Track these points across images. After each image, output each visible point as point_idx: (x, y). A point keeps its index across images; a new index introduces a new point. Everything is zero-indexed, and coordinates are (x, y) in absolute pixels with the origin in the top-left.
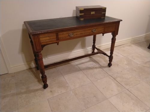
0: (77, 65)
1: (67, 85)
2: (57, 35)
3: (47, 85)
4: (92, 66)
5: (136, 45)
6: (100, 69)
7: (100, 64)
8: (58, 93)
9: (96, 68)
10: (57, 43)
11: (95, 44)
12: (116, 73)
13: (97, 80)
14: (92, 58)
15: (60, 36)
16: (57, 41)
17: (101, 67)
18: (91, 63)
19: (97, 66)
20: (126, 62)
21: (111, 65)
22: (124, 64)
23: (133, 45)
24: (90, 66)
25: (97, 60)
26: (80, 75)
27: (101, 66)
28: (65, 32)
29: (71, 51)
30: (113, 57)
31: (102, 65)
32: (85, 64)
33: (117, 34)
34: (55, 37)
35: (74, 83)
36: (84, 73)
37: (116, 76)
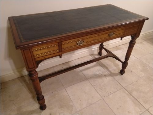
0: (81, 71)
1: (71, 104)
3: (45, 105)
4: (100, 72)
5: (148, 42)
6: (110, 78)
7: (110, 70)
9: (105, 76)
10: (59, 55)
12: (130, 84)
13: (109, 95)
15: (63, 46)
16: (60, 53)
17: (112, 75)
18: (99, 68)
19: (106, 72)
20: (140, 68)
21: (124, 72)
22: (139, 70)
23: (145, 43)
24: (98, 73)
25: (105, 64)
26: (86, 86)
27: (111, 72)
28: (71, 40)
30: (127, 64)
31: (113, 72)
32: (91, 69)
33: (138, 37)
34: (57, 48)
35: (80, 101)
36: (92, 85)
37: (131, 89)
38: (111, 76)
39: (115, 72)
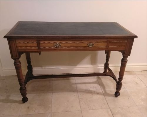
0: (76, 84)
2: (38, 44)
4: (94, 89)
6: (102, 97)
8: (35, 112)
11: (109, 62)
12: (119, 107)
13: (90, 110)
14: (101, 79)
16: (38, 51)
19: (101, 90)
22: (140, 98)
24: (91, 89)
25: (104, 84)
26: (72, 97)
28: (48, 41)
29: (76, 65)
31: (108, 92)
33: (129, 55)
34: (36, 45)
35: (59, 106)
36: (78, 97)
37: (117, 112)
38: (104, 95)
39: (110, 93)
